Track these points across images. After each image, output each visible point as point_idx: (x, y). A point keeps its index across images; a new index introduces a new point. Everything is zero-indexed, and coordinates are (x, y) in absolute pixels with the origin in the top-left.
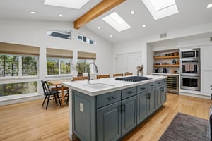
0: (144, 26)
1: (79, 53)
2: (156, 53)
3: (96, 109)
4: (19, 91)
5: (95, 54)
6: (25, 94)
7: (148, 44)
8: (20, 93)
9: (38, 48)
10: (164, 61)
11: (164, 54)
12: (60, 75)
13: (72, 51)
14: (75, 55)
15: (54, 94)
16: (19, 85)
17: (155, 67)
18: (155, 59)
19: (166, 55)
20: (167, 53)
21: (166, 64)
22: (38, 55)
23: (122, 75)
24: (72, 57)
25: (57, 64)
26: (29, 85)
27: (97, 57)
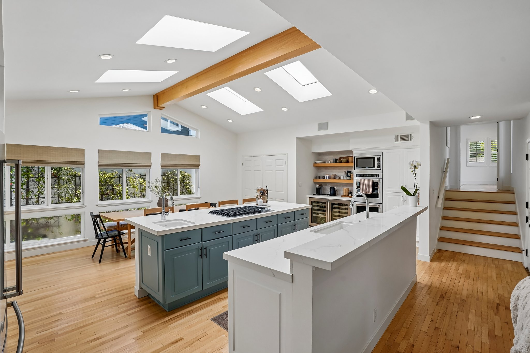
0: (285, 109)
1: (162, 155)
2: (320, 155)
3: (163, 250)
4: (42, 231)
5: (198, 158)
6: (55, 237)
7: (298, 139)
8: (45, 236)
9: (82, 152)
10: (332, 173)
11: (331, 158)
12: (125, 200)
13: (150, 154)
14: (156, 162)
15: (114, 237)
16: (41, 221)
17: (316, 183)
18: (318, 167)
19: (336, 161)
20: (338, 157)
21: (335, 177)
22: (83, 164)
23: (236, 202)
24: (150, 166)
25: (120, 177)
26: (62, 220)
27: (201, 162)
